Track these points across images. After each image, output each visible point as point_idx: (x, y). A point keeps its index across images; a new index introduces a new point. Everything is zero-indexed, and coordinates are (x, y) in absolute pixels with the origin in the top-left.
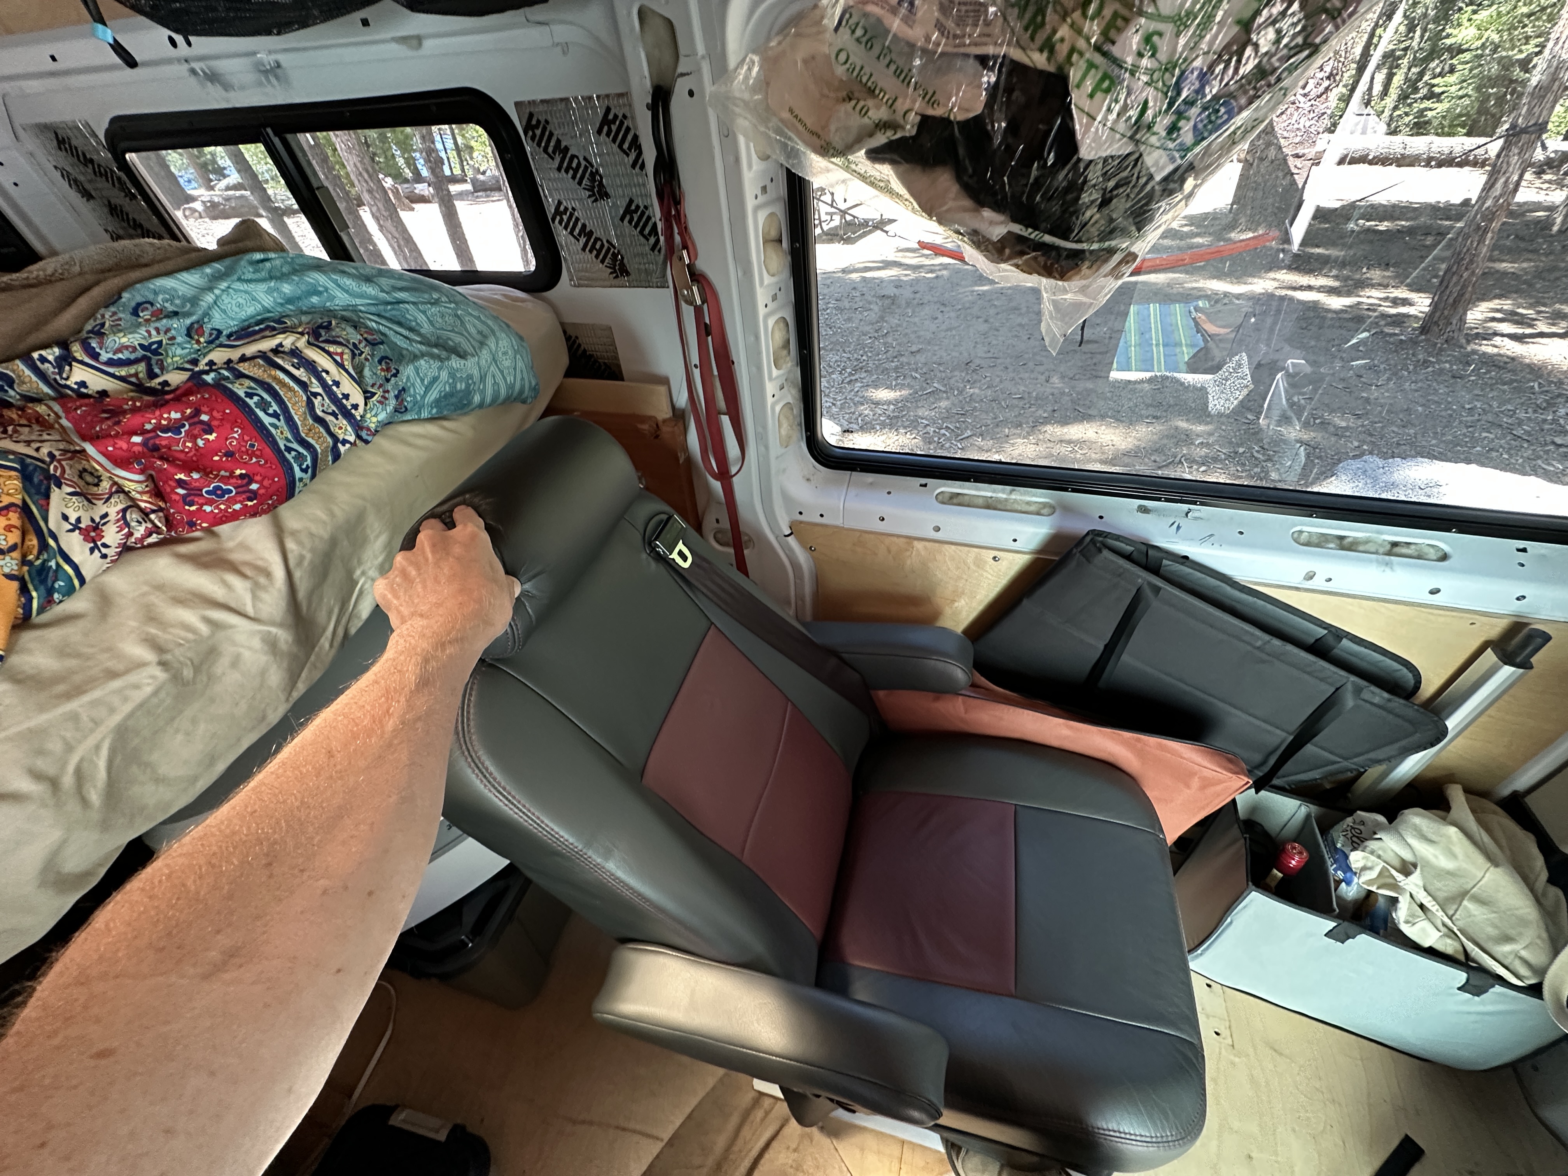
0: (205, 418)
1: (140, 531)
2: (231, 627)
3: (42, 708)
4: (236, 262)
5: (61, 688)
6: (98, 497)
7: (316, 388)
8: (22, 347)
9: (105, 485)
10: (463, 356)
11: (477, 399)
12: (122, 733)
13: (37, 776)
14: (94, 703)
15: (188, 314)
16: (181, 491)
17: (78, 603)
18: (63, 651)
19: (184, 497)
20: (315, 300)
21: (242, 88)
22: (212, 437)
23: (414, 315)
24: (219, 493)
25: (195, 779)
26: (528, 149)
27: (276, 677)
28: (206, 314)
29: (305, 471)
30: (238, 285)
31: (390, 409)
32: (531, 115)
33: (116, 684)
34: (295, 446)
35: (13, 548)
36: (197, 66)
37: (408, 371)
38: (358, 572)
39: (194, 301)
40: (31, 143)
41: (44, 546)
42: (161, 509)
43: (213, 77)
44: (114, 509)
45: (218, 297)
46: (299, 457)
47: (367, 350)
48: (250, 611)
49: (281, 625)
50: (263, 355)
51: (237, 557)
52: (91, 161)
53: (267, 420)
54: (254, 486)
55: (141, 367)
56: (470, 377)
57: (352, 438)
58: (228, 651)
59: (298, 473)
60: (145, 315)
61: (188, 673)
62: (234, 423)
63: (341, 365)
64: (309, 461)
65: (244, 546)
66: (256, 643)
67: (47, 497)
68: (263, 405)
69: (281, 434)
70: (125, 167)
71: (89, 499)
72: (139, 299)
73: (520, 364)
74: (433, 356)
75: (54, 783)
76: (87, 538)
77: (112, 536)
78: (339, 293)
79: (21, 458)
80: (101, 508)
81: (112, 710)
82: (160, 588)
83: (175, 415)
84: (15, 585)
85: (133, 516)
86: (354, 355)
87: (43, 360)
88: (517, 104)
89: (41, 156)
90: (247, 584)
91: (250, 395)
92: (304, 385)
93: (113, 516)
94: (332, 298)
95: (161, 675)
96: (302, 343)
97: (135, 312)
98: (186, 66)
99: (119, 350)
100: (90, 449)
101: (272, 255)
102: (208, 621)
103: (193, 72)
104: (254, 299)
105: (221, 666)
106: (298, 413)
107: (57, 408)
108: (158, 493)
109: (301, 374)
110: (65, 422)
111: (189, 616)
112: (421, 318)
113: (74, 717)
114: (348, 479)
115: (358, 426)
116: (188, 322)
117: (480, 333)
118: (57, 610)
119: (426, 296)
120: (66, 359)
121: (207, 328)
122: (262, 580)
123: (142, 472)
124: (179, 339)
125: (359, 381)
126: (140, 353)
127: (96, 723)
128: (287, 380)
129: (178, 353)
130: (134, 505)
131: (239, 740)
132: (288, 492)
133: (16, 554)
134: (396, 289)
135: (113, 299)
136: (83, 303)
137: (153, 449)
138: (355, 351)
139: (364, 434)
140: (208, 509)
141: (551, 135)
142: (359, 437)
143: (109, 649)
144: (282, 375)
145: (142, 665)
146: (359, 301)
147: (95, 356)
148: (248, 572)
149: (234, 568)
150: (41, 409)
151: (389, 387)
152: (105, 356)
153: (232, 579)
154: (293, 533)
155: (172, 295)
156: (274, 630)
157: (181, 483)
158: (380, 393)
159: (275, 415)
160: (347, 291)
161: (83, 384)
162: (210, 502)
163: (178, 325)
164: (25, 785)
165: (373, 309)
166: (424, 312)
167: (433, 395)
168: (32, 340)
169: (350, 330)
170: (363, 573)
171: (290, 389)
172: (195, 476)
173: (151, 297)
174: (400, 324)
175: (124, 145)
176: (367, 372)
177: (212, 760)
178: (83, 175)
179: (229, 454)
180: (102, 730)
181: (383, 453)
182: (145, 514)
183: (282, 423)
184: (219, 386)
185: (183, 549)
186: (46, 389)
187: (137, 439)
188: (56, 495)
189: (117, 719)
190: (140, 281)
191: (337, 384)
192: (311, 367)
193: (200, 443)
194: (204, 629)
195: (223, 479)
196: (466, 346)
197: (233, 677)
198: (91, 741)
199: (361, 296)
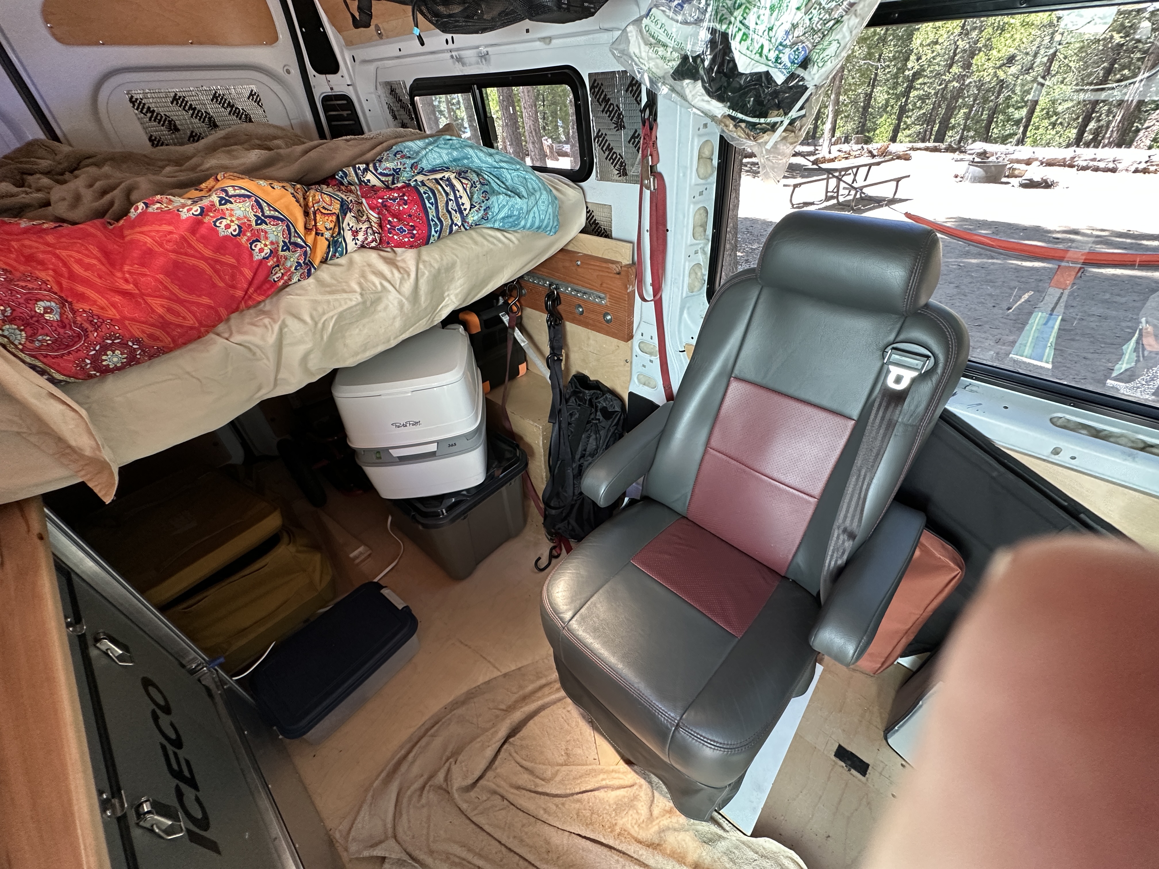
0: (406, 198)
1: (370, 238)
2: (390, 292)
3: (321, 293)
4: (438, 139)
5: (328, 289)
6: (361, 221)
7: (452, 197)
8: (354, 162)
9: (365, 217)
10: (520, 196)
11: (523, 223)
12: (341, 316)
13: (312, 317)
14: (336, 300)
15: (414, 158)
16: (388, 226)
17: (342, 261)
18: (333, 277)
19: (389, 229)
20: (465, 161)
21: (470, 65)
22: (406, 207)
23: (506, 174)
24: (402, 230)
25: (357, 354)
26: (590, 99)
27: (398, 323)
28: (420, 160)
29: (436, 232)
30: (436, 149)
31: (480, 215)
32: (595, 80)
33: (345, 295)
34: (436, 220)
35: (331, 229)
36: (454, 54)
37: (493, 199)
38: (446, 294)
39: (417, 153)
40: (381, 91)
41: (339, 233)
42: (379, 233)
43: (459, 60)
44: (364, 226)
45: (427, 153)
46: (436, 225)
47: (479, 186)
48: (397, 287)
49: (407, 299)
50: (436, 179)
51: (400, 264)
52: (401, 100)
53: (428, 205)
54: (415, 232)
55: (391, 178)
56: (522, 209)
57: (460, 224)
58: (385, 302)
59: (433, 233)
60: (398, 156)
61: (368, 303)
62: (416, 203)
63: (465, 190)
64: (438, 228)
65: (403, 261)
66: (396, 303)
67: (345, 215)
68: (429, 198)
69: (432, 213)
70: (413, 103)
71: (358, 221)
72: (399, 149)
73: (550, 210)
74: (506, 195)
75: (316, 324)
76: (353, 235)
77: (361, 237)
78: (476, 160)
79: (342, 199)
80: (361, 226)
81: (340, 305)
82: (369, 265)
83: (396, 195)
84: (327, 243)
85: (369, 231)
86: (472, 186)
87: (359, 168)
88: (590, 75)
89: (383, 96)
90: (400, 276)
91: (425, 193)
92: (447, 194)
93: (363, 230)
94: (473, 162)
95: (360, 299)
96: (452, 176)
97: (395, 155)
98: (448, 55)
99: (385, 169)
100: (364, 201)
101: (454, 138)
102: (381, 284)
103: (452, 57)
104: (441, 156)
105: (380, 307)
106: (441, 205)
107: (358, 188)
108: (381, 226)
109: (448, 189)
110: (359, 193)
111: (376, 281)
112: (509, 176)
113: (328, 302)
114: (454, 246)
115: (464, 220)
116: (413, 161)
117: (534, 189)
118: (336, 261)
119: (514, 166)
120: (366, 170)
121: (419, 166)
122: (406, 276)
123: (378, 214)
124: (408, 169)
125: (471, 199)
126: (392, 172)
127: (335, 308)
128: (441, 190)
129: (405, 176)
130: (371, 227)
131: (377, 345)
132: (426, 242)
133: (331, 232)
134: (501, 161)
135: (390, 148)
136: (378, 149)
137: (384, 205)
138: (473, 185)
139: (466, 225)
140: (396, 237)
141: (603, 91)
142: (462, 224)
143: (346, 282)
144: (440, 188)
145: (355, 292)
146: (484, 165)
147: (376, 170)
148: (402, 271)
149: (398, 268)
150: (353, 188)
151: (483, 205)
152: (380, 171)
153: (395, 272)
154: (424, 262)
155: (410, 149)
156: (404, 300)
157: (390, 222)
158: (478, 207)
159: (432, 204)
160: (480, 159)
161: (369, 181)
162: (397, 234)
163: (409, 162)
164: (308, 319)
165: (488, 170)
166: (510, 174)
167: (502, 215)
168: (358, 160)
169: (475, 175)
170: (448, 295)
171: (441, 194)
172: (395, 220)
173: (403, 149)
174: (498, 179)
175: (416, 92)
176: (475, 196)
177: (365, 348)
178: (396, 107)
179: (410, 216)
180: (336, 312)
181: (472, 239)
182: (374, 233)
183: (433, 208)
184: (416, 188)
185: (382, 253)
186: (357, 181)
187: (380, 201)
188: (349, 215)
189: (340, 309)
190: (401, 142)
191: (461, 197)
192: (453, 187)
193: (401, 208)
194: (379, 287)
195: (404, 225)
196: (524, 193)
197: (382, 314)
198: (331, 314)
199: (485, 163)
